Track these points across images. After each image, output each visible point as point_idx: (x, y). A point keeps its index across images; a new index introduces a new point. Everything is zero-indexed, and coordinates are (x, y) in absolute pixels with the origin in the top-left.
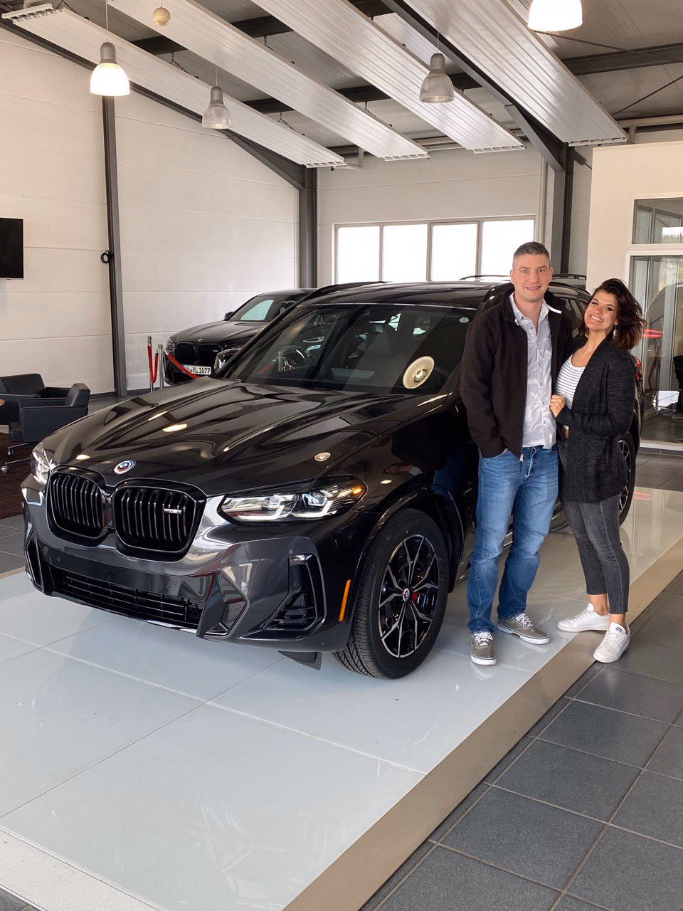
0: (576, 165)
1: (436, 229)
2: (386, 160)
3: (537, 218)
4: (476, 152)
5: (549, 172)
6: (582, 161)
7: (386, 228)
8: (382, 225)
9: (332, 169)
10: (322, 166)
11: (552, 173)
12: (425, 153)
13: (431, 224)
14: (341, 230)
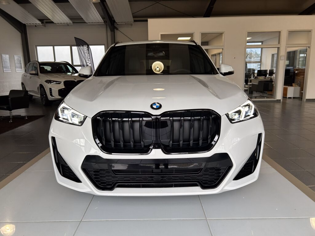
1: (73, 47)
2: (57, 24)
4: (88, 24)
7: (55, 47)
8: (53, 46)
9: (36, 26)
10: (32, 25)
12: (72, 22)
14: (38, 48)
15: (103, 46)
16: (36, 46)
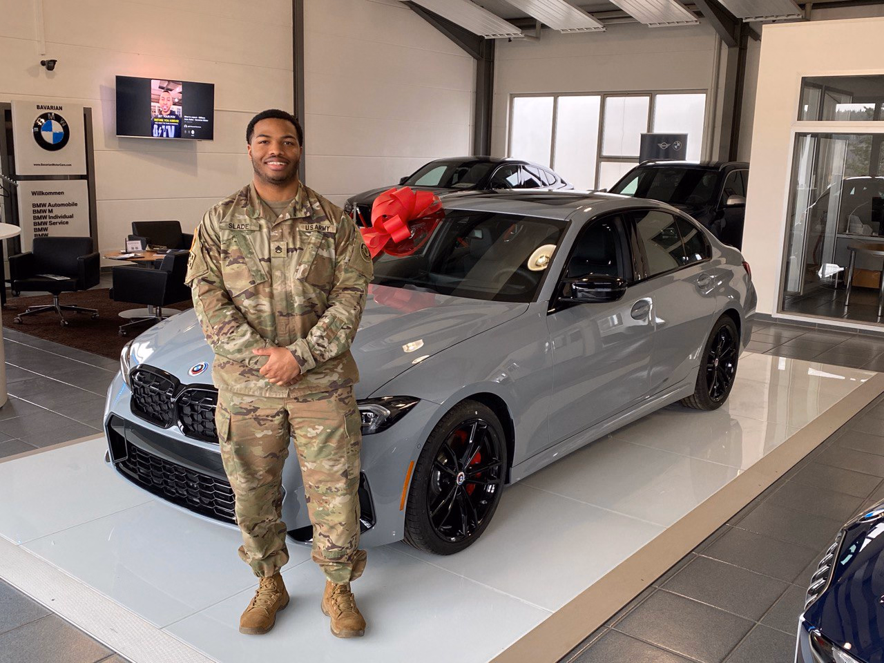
0: (750, 41)
1: (609, 100)
2: (562, 32)
4: (650, 26)
5: (722, 47)
6: (757, 37)
7: (561, 99)
8: (555, 96)
9: (510, 40)
10: (501, 37)
11: (725, 47)
12: (600, 26)
13: (604, 96)
14: (517, 101)
15: (704, 96)
16: (512, 96)
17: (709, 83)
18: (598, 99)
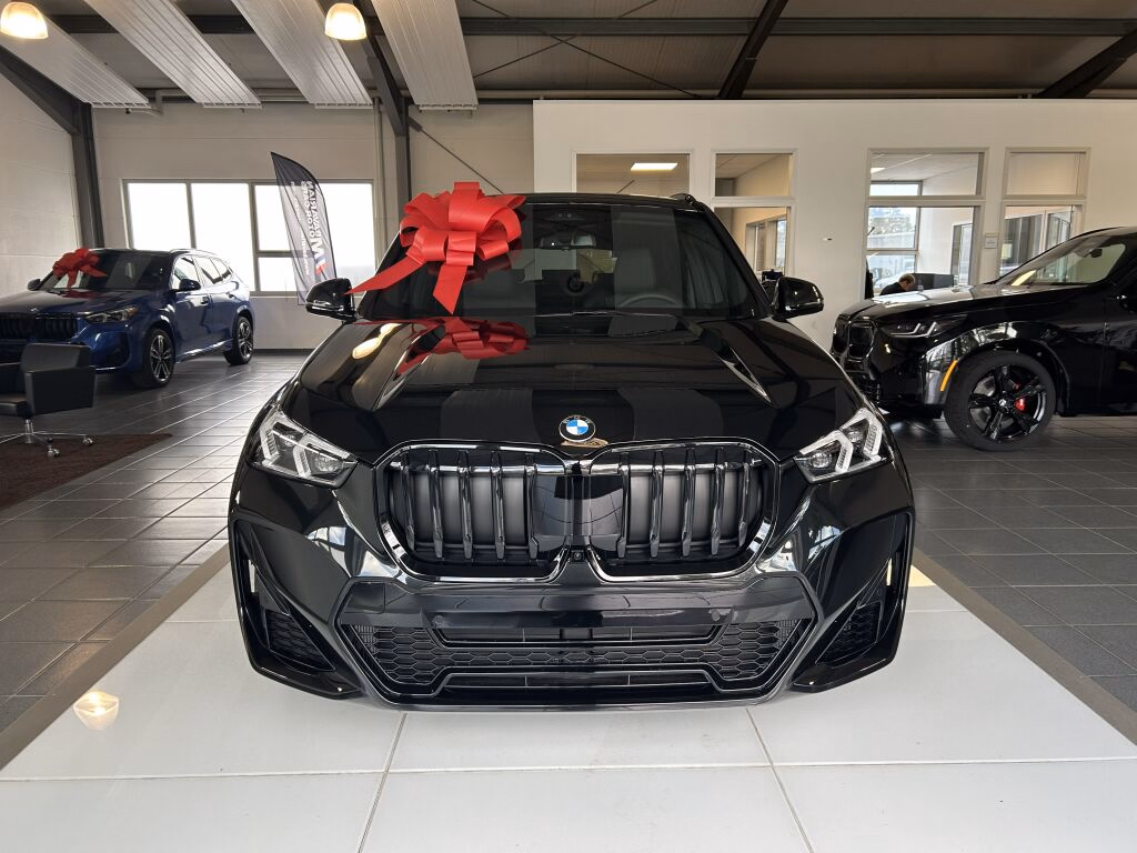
0: (412, 131)
1: (258, 188)
2: (206, 107)
3: (375, 182)
4: (317, 107)
6: (418, 128)
7: (194, 186)
8: (188, 182)
9: (128, 112)
10: (116, 107)
11: (389, 137)
12: (257, 101)
13: (252, 184)
14: (132, 186)
16: (126, 183)
17: (376, 173)
18: (245, 187)
